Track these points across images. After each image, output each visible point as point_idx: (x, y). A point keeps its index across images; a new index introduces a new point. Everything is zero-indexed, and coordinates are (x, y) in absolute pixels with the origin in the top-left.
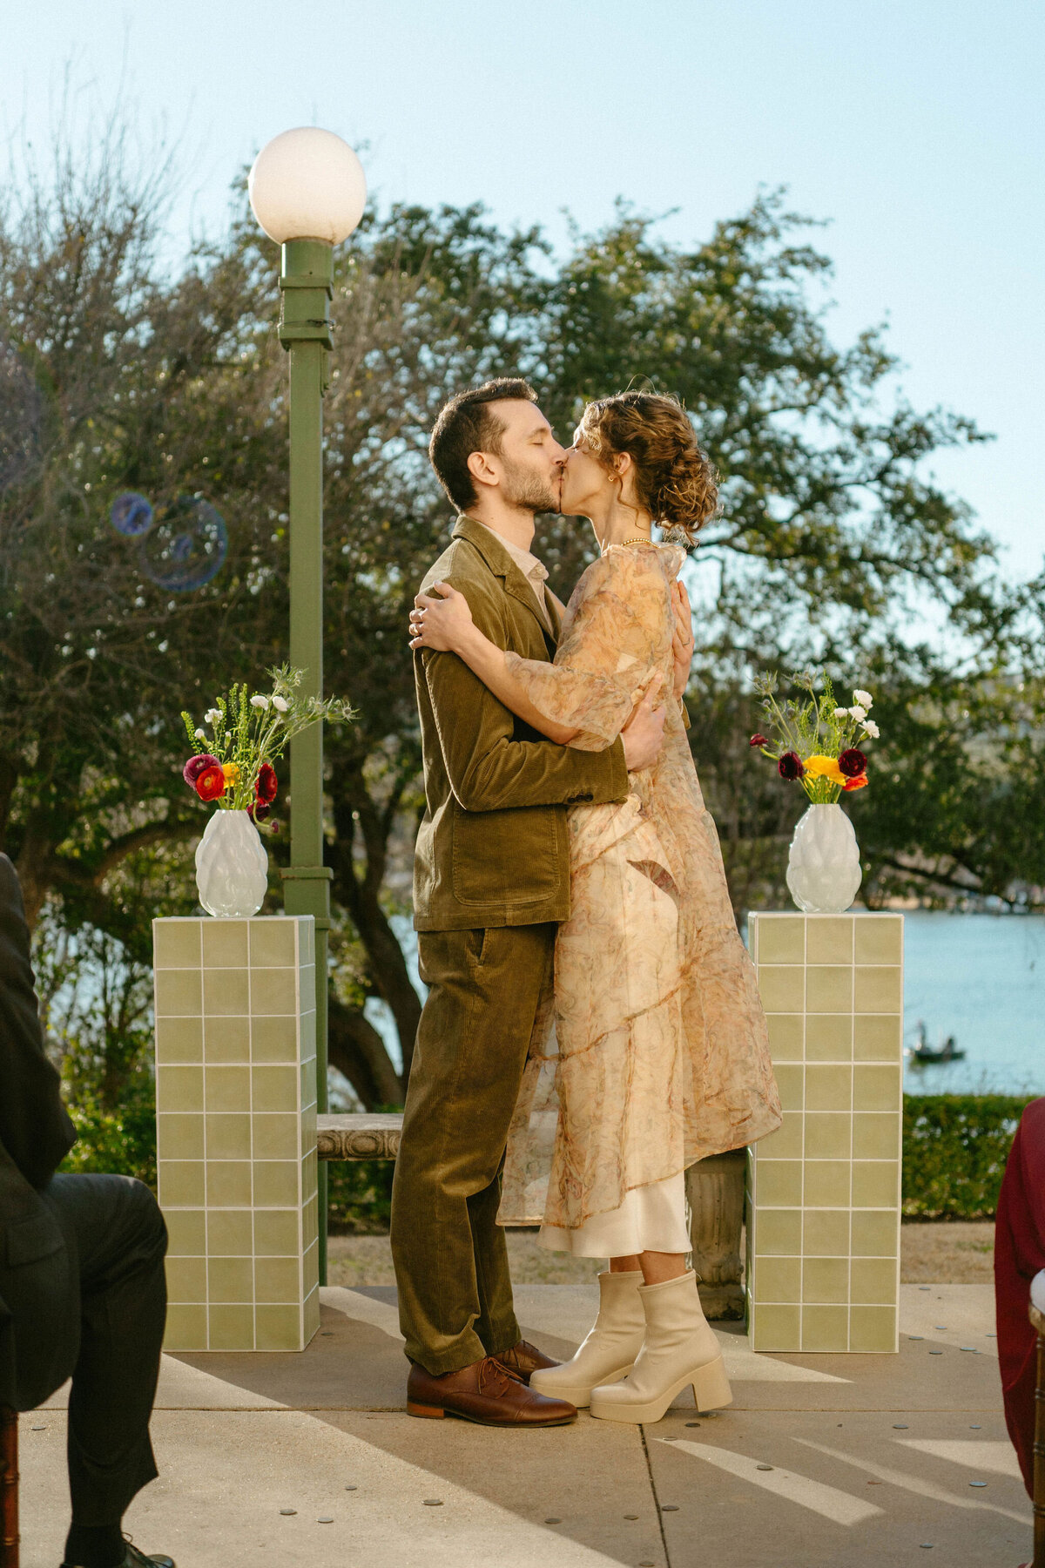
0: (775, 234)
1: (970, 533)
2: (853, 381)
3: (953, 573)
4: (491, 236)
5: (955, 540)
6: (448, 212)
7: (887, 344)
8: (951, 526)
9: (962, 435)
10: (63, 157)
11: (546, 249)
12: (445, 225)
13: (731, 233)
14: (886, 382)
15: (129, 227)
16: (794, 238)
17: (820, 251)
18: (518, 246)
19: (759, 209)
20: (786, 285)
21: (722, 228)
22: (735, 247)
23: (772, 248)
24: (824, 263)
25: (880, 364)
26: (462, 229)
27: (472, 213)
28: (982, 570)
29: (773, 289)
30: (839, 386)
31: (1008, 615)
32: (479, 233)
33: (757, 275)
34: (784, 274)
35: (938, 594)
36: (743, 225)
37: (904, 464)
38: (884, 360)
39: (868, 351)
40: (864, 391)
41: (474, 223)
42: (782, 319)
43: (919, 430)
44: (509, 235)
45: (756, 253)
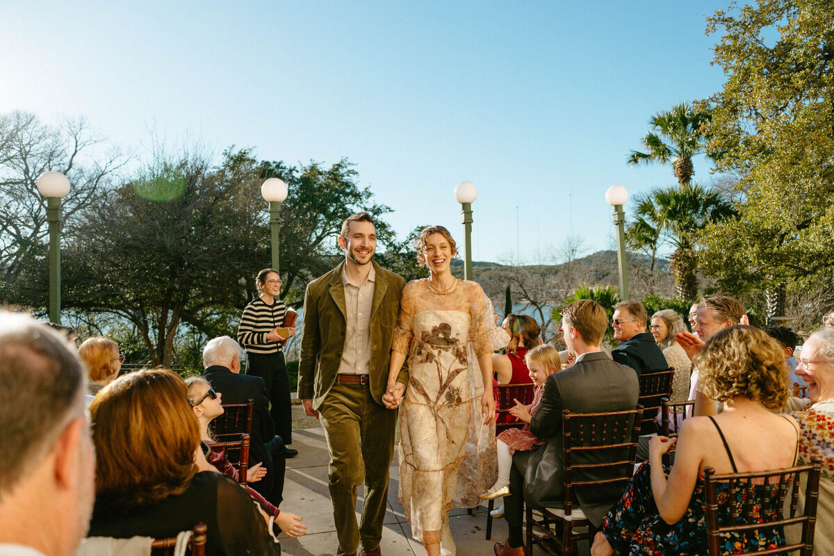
0: (346, 167)
1: (390, 231)
2: (364, 198)
3: (386, 239)
4: (285, 168)
5: (387, 232)
6: (274, 162)
7: (371, 190)
8: (386, 229)
9: (388, 210)
11: (297, 171)
12: (274, 165)
13: (336, 167)
14: (371, 199)
15: (202, 167)
16: (350, 168)
17: (356, 171)
18: (291, 171)
19: (342, 162)
20: (349, 178)
21: (334, 166)
22: (337, 169)
23: (345, 170)
24: (357, 173)
25: (369, 195)
26: (278, 166)
27: (280, 163)
28: (393, 238)
29: (346, 178)
30: (361, 199)
31: (400, 249)
32: (282, 168)
33: (343, 176)
34: (348, 176)
35: (384, 244)
36: (339, 165)
37: (376, 216)
38: (370, 194)
39: (367, 192)
40: (366, 200)
41: (281, 165)
42: (347, 185)
43: (379, 209)
44: (289, 168)
45: (342, 171)
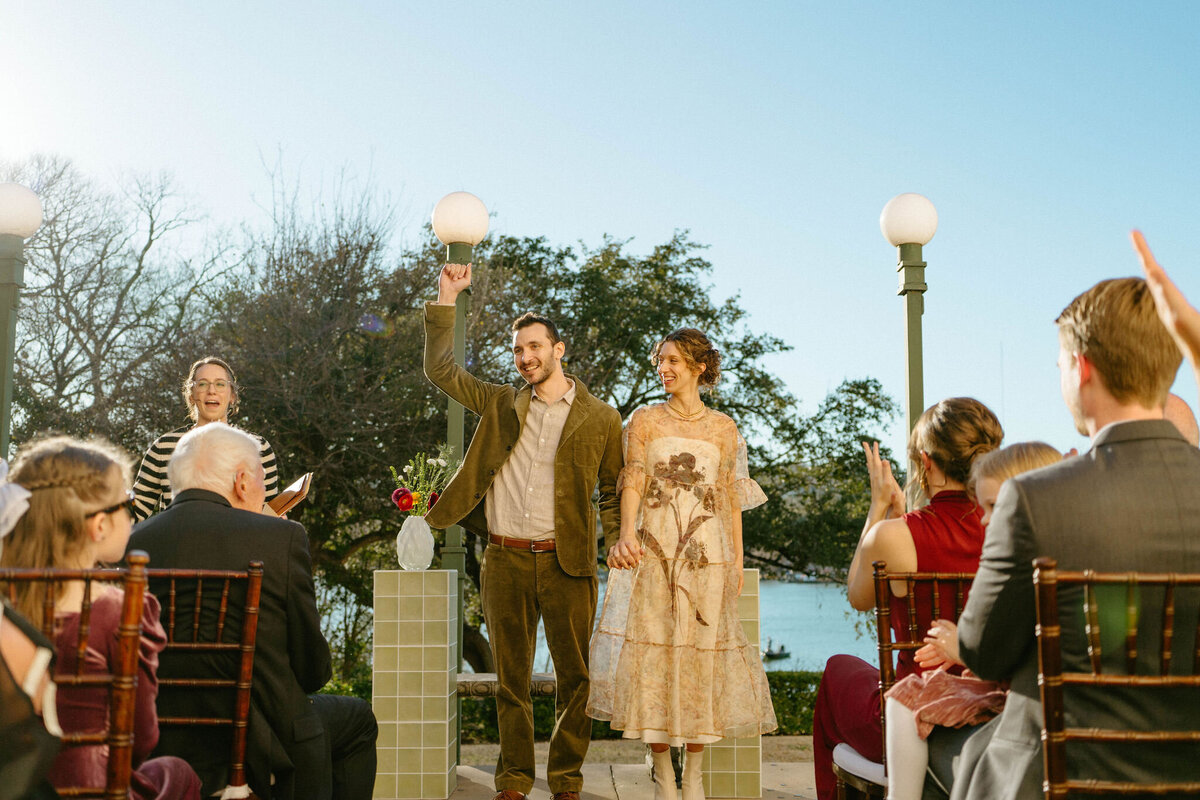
0: (684, 252)
1: (782, 394)
2: (724, 321)
3: (775, 413)
4: (548, 252)
5: (775, 397)
6: (527, 240)
7: (740, 304)
8: (773, 391)
9: (777, 347)
10: (339, 212)
11: (574, 258)
12: (525, 247)
13: (662, 252)
14: (739, 323)
15: (370, 244)
16: (693, 254)
17: (705, 259)
18: (561, 256)
19: (676, 240)
20: (689, 275)
21: (657, 249)
22: (665, 257)
23: (682, 259)
24: (708, 265)
25: (737, 314)
26: (534, 248)
27: (538, 241)
28: (789, 411)
29: (683, 277)
30: (717, 324)
31: (802, 433)
32: (542, 250)
33: (676, 271)
34: (689, 271)
35: (768, 423)
36: (668, 248)
37: (749, 361)
38: (738, 312)
39: (731, 308)
40: (729, 327)
41: (540, 245)
42: (688, 291)
43: (756, 344)
44: (557, 252)
45: (676, 260)
